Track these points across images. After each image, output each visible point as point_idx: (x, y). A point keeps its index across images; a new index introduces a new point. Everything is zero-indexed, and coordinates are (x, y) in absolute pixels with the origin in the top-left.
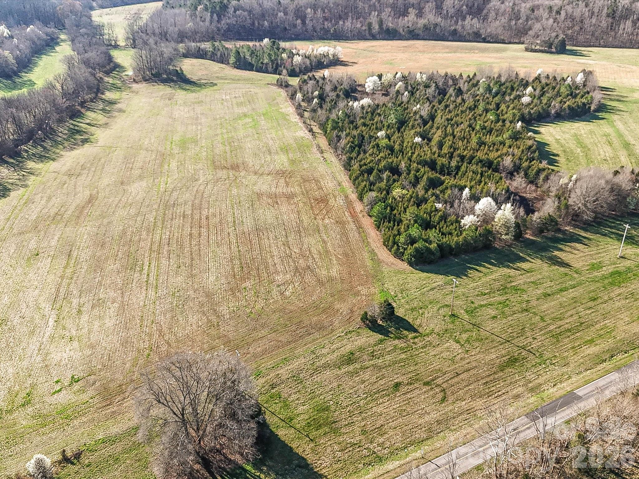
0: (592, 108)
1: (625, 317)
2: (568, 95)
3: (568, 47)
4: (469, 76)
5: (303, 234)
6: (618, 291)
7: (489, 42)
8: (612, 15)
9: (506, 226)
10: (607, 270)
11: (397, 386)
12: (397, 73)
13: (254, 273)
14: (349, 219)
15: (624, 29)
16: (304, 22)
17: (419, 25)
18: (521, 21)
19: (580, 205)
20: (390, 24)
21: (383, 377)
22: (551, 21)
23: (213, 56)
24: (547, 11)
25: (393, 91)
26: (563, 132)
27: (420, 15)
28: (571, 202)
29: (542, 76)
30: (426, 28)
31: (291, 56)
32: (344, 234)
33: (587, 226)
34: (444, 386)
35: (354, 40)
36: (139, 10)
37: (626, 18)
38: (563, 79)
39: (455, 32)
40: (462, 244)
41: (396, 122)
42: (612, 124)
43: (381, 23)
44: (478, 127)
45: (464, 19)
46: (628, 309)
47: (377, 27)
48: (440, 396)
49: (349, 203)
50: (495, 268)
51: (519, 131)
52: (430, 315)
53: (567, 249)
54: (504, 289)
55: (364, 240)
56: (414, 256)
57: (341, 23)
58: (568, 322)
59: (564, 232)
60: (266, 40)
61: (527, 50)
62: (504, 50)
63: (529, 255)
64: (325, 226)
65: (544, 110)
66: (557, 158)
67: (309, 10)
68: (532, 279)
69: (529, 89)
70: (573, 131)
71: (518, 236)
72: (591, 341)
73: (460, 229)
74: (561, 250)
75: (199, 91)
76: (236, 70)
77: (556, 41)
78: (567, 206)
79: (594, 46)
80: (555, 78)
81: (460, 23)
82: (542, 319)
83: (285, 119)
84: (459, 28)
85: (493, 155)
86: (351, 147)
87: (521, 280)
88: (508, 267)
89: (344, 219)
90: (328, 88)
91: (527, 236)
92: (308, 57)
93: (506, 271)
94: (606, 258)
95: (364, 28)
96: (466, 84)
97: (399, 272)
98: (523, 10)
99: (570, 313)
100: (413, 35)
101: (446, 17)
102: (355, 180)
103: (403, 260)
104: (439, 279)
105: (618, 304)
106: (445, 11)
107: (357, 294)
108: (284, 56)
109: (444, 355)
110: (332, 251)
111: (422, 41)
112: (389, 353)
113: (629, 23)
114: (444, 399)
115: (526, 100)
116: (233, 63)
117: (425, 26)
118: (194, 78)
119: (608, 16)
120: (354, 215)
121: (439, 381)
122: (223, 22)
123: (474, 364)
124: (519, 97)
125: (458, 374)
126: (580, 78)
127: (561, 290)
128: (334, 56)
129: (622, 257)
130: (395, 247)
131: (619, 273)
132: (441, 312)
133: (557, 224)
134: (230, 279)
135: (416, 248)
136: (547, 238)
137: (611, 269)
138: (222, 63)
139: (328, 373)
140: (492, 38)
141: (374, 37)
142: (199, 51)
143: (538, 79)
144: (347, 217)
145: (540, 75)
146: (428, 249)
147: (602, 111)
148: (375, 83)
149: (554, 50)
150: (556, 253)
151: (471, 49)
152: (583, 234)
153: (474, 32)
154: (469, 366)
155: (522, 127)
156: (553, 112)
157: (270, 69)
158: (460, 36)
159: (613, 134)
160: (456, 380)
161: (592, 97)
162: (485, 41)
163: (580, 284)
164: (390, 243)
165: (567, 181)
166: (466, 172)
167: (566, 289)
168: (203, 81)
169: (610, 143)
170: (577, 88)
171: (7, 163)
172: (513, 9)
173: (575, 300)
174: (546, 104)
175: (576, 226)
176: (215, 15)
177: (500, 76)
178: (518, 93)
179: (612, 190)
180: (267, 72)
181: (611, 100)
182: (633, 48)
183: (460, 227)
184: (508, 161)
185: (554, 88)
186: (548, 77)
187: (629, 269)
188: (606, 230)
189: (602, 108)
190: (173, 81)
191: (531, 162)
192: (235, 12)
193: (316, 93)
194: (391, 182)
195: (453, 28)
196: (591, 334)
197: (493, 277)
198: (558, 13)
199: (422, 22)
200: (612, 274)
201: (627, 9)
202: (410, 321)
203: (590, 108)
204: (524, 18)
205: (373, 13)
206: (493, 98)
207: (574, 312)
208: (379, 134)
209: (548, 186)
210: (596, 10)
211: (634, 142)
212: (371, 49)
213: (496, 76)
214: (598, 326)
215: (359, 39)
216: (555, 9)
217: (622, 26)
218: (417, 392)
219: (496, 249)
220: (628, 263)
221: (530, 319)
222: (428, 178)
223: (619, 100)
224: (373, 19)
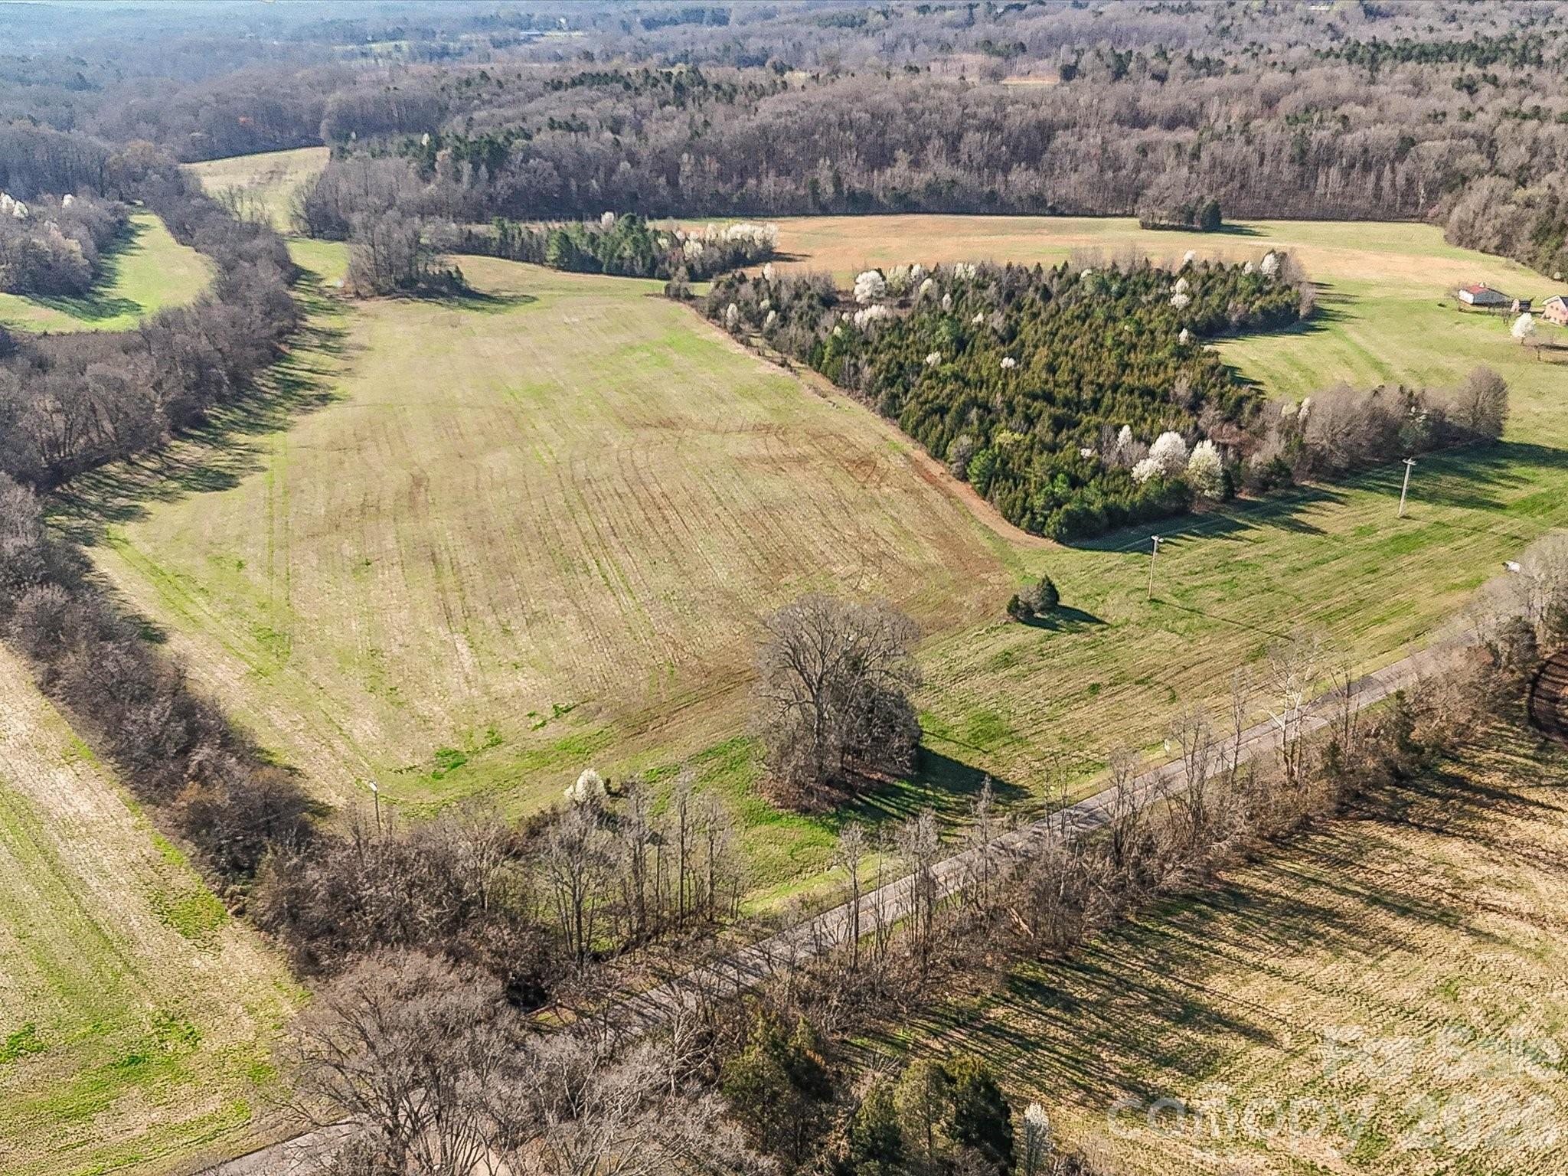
0: (1302, 313)
1: (1427, 589)
2: (1253, 292)
3: (1224, 222)
4: (1055, 268)
5: (852, 511)
6: (1408, 560)
7: (1062, 215)
8: (1301, 156)
9: (1208, 474)
10: (1382, 536)
11: (1095, 688)
12: (911, 267)
13: (791, 564)
14: (925, 485)
15: (1327, 185)
16: (673, 183)
17: (916, 184)
18: (1124, 172)
19: (1325, 442)
20: (856, 181)
21: (1068, 679)
22: (1185, 170)
23: (503, 250)
24: (1173, 154)
25: (916, 297)
26: (1261, 351)
27: (916, 164)
28: (1308, 438)
29: (1195, 263)
30: (932, 189)
31: (678, 244)
32: (926, 508)
33: (1338, 476)
34: (1170, 683)
35: (783, 216)
36: (276, 164)
37: (1329, 163)
38: (1236, 266)
39: (992, 196)
40: (1141, 506)
41: (952, 341)
42: (1342, 336)
43: (837, 181)
44: (1109, 342)
45: (1007, 170)
46: (1428, 579)
47: (830, 189)
48: (1168, 694)
49: (917, 465)
50: (1202, 540)
51: (1185, 346)
52: (1116, 601)
53: (1312, 509)
54: (1225, 566)
55: (966, 513)
56: (1066, 525)
57: (752, 182)
58: (1338, 601)
59: (1302, 489)
60: (608, 217)
61: (1144, 226)
62: (1099, 228)
63: (1251, 521)
64: (888, 498)
65: (1216, 315)
66: (1261, 387)
67: (685, 156)
68: (1267, 551)
69: (1181, 284)
70: (1277, 349)
71: (1229, 496)
72: (1382, 620)
73: (1133, 485)
74: (1303, 511)
75: (505, 310)
76: (560, 273)
77: (1201, 208)
78: (1302, 447)
79: (1271, 218)
80: (1220, 266)
81: (1000, 178)
82: (1298, 599)
83: (717, 351)
84: (999, 186)
85: (1151, 381)
86: (886, 379)
87: (1249, 553)
88: (1222, 537)
89: (917, 486)
90: (785, 295)
91: (1242, 496)
92: (712, 244)
93: (1220, 542)
94: (1380, 519)
95: (801, 192)
96: (1055, 280)
97: (1043, 552)
98: (1124, 153)
99: (1340, 589)
100: (905, 204)
101: (968, 167)
102: (916, 428)
103: (1044, 536)
104: (1115, 558)
105: (1412, 576)
106: (966, 156)
107: (984, 583)
108: (663, 242)
109: (1157, 647)
110: (915, 532)
111: (926, 217)
112: (1067, 650)
113: (1334, 172)
114: (1173, 698)
115: (1179, 300)
116: (554, 261)
117: (929, 185)
118: (483, 288)
119: (1292, 161)
120: (930, 479)
121: (1159, 678)
122: (500, 183)
123: (1208, 655)
124: (1167, 297)
125: (1186, 668)
126: (1268, 265)
127: (1317, 563)
128: (765, 242)
129: (1404, 517)
130: (1028, 515)
131: (1406, 538)
132: (1132, 597)
133: (1289, 474)
134: (754, 575)
135: (1067, 512)
136: (1273, 497)
137: (1391, 533)
138: (528, 261)
139: (978, 680)
140: (1069, 207)
141: (825, 211)
142: (468, 239)
143: (1188, 266)
144: (919, 482)
145: (1190, 261)
146: (1087, 512)
147: (1319, 319)
148: (874, 283)
149: (1198, 226)
150: (1295, 516)
151: (1033, 229)
152: (1334, 490)
153: (1031, 197)
154: (1201, 658)
155: (1191, 339)
156: (1234, 318)
157: (638, 270)
158: (1003, 204)
159: (1349, 351)
160: (1184, 674)
161: (1298, 294)
162: (1054, 212)
163: (1345, 554)
164: (1018, 511)
165: (1295, 409)
166: (1114, 406)
167: (1325, 561)
168: (504, 294)
169: (1348, 363)
170: (1266, 280)
171: (192, 436)
172: (1105, 150)
173: (1343, 574)
174: (1219, 306)
175: (1318, 481)
176: (483, 168)
177: (1115, 266)
178: (1160, 291)
179: (1373, 418)
180: (632, 274)
181: (1329, 301)
182: (1346, 220)
183: (1132, 481)
184: (1182, 388)
185: (1224, 282)
186: (1206, 265)
187: (1419, 532)
188: (1371, 483)
189: (1317, 313)
190: (443, 294)
191: (1222, 387)
192: (525, 160)
193: (765, 303)
194: (987, 424)
195: (987, 189)
196: (1379, 611)
197: (1202, 550)
198: (1196, 156)
199: (921, 179)
200: (1393, 540)
201: (1328, 147)
202: (1087, 610)
203: (1297, 312)
204: (1130, 166)
205: (821, 161)
206: (1116, 300)
207: (1345, 587)
208: (929, 359)
209: (1260, 422)
210: (1269, 150)
211: (1388, 361)
212: (828, 231)
213: (1109, 266)
214: (1387, 603)
215: (792, 215)
216: (1189, 148)
217: (1322, 179)
218: (1129, 693)
219: (1195, 515)
220: (1416, 524)
221: (1280, 599)
222: (1050, 417)
223: (1343, 302)
224: (823, 174)
